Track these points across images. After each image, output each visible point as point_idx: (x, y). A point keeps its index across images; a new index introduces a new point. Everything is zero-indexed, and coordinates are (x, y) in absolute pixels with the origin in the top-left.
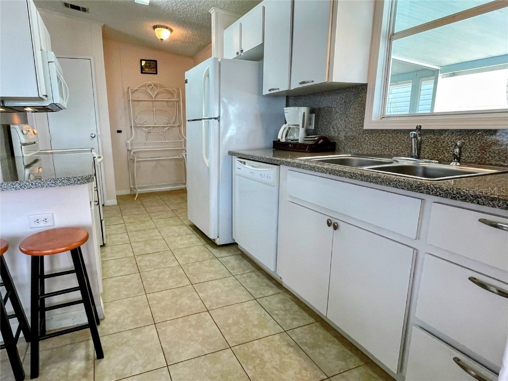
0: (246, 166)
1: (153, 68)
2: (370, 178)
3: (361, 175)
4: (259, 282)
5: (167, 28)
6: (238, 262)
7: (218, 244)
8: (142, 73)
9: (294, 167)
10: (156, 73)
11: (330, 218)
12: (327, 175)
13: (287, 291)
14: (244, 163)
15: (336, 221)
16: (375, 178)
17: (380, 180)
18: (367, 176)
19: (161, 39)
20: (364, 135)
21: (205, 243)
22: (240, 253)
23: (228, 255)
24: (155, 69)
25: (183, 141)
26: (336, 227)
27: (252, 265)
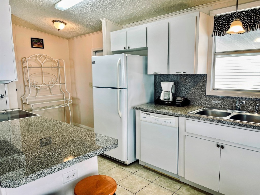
0: (151, 116)
1: (40, 44)
2: (243, 125)
3: (237, 124)
4: (168, 183)
5: (63, 22)
6: (147, 173)
7: (128, 164)
8: (32, 47)
9: (192, 118)
10: (43, 48)
11: (218, 143)
12: (217, 123)
13: (185, 184)
14: (149, 115)
15: (222, 144)
16: (245, 125)
17: (248, 126)
18: (241, 124)
19: (59, 29)
20: (206, 98)
21: (117, 165)
22: (143, 167)
23: (137, 170)
24: (42, 45)
25: (64, 94)
26: (222, 147)
27: (156, 173)
